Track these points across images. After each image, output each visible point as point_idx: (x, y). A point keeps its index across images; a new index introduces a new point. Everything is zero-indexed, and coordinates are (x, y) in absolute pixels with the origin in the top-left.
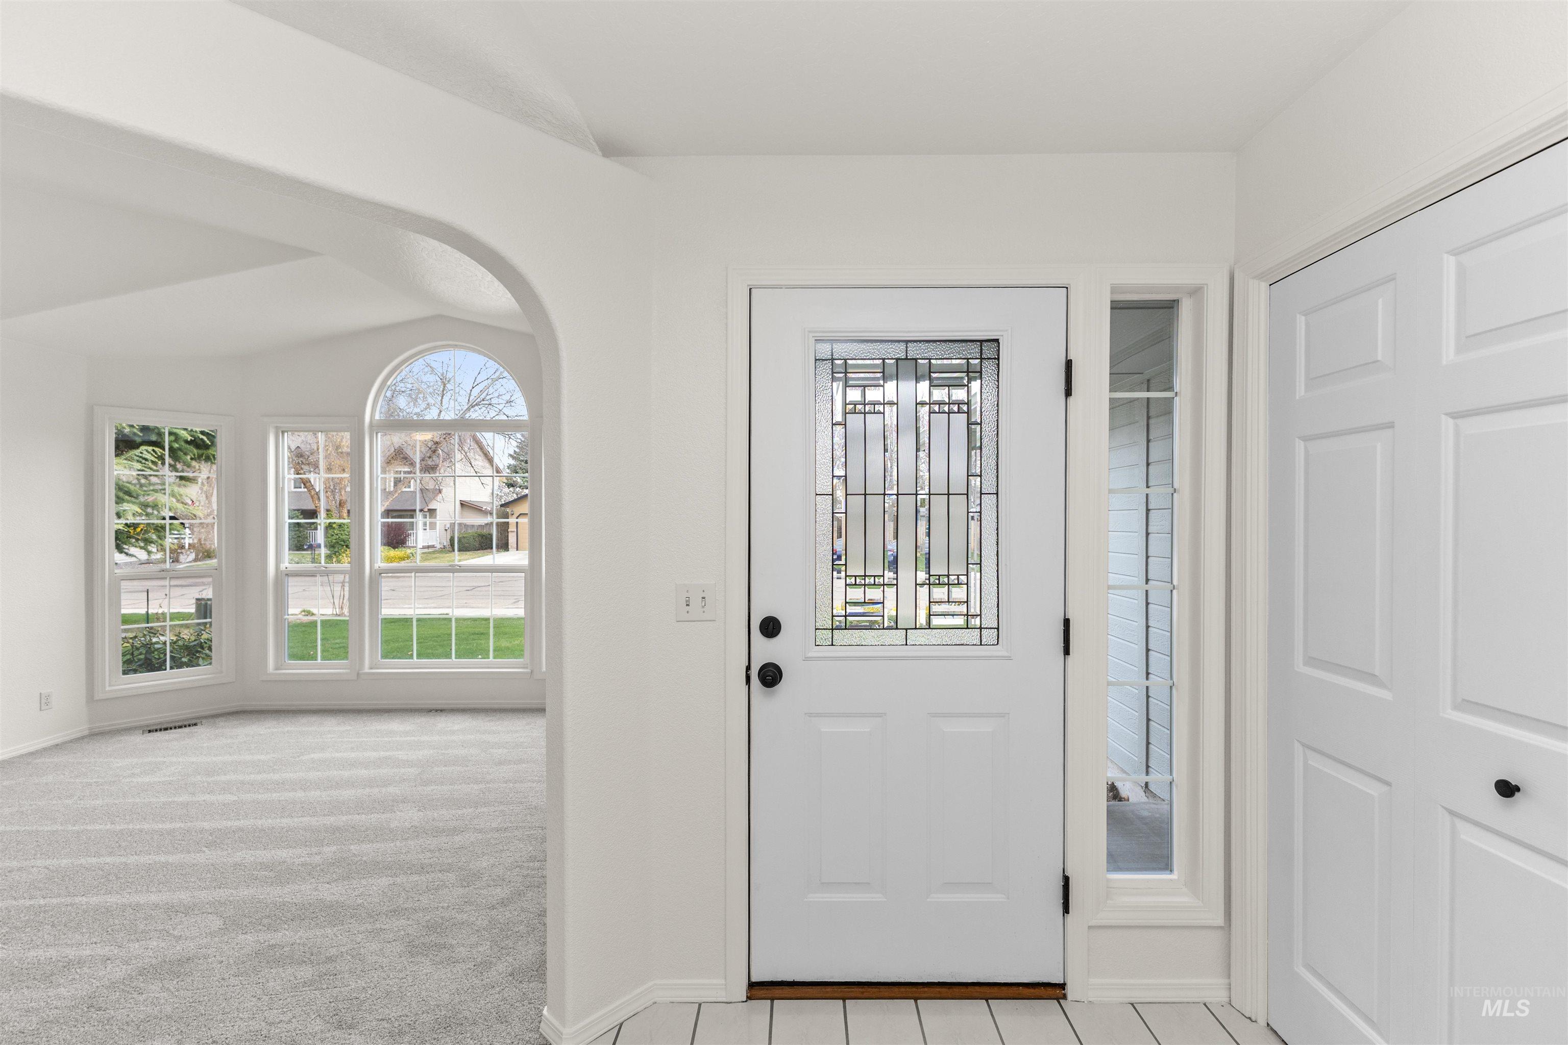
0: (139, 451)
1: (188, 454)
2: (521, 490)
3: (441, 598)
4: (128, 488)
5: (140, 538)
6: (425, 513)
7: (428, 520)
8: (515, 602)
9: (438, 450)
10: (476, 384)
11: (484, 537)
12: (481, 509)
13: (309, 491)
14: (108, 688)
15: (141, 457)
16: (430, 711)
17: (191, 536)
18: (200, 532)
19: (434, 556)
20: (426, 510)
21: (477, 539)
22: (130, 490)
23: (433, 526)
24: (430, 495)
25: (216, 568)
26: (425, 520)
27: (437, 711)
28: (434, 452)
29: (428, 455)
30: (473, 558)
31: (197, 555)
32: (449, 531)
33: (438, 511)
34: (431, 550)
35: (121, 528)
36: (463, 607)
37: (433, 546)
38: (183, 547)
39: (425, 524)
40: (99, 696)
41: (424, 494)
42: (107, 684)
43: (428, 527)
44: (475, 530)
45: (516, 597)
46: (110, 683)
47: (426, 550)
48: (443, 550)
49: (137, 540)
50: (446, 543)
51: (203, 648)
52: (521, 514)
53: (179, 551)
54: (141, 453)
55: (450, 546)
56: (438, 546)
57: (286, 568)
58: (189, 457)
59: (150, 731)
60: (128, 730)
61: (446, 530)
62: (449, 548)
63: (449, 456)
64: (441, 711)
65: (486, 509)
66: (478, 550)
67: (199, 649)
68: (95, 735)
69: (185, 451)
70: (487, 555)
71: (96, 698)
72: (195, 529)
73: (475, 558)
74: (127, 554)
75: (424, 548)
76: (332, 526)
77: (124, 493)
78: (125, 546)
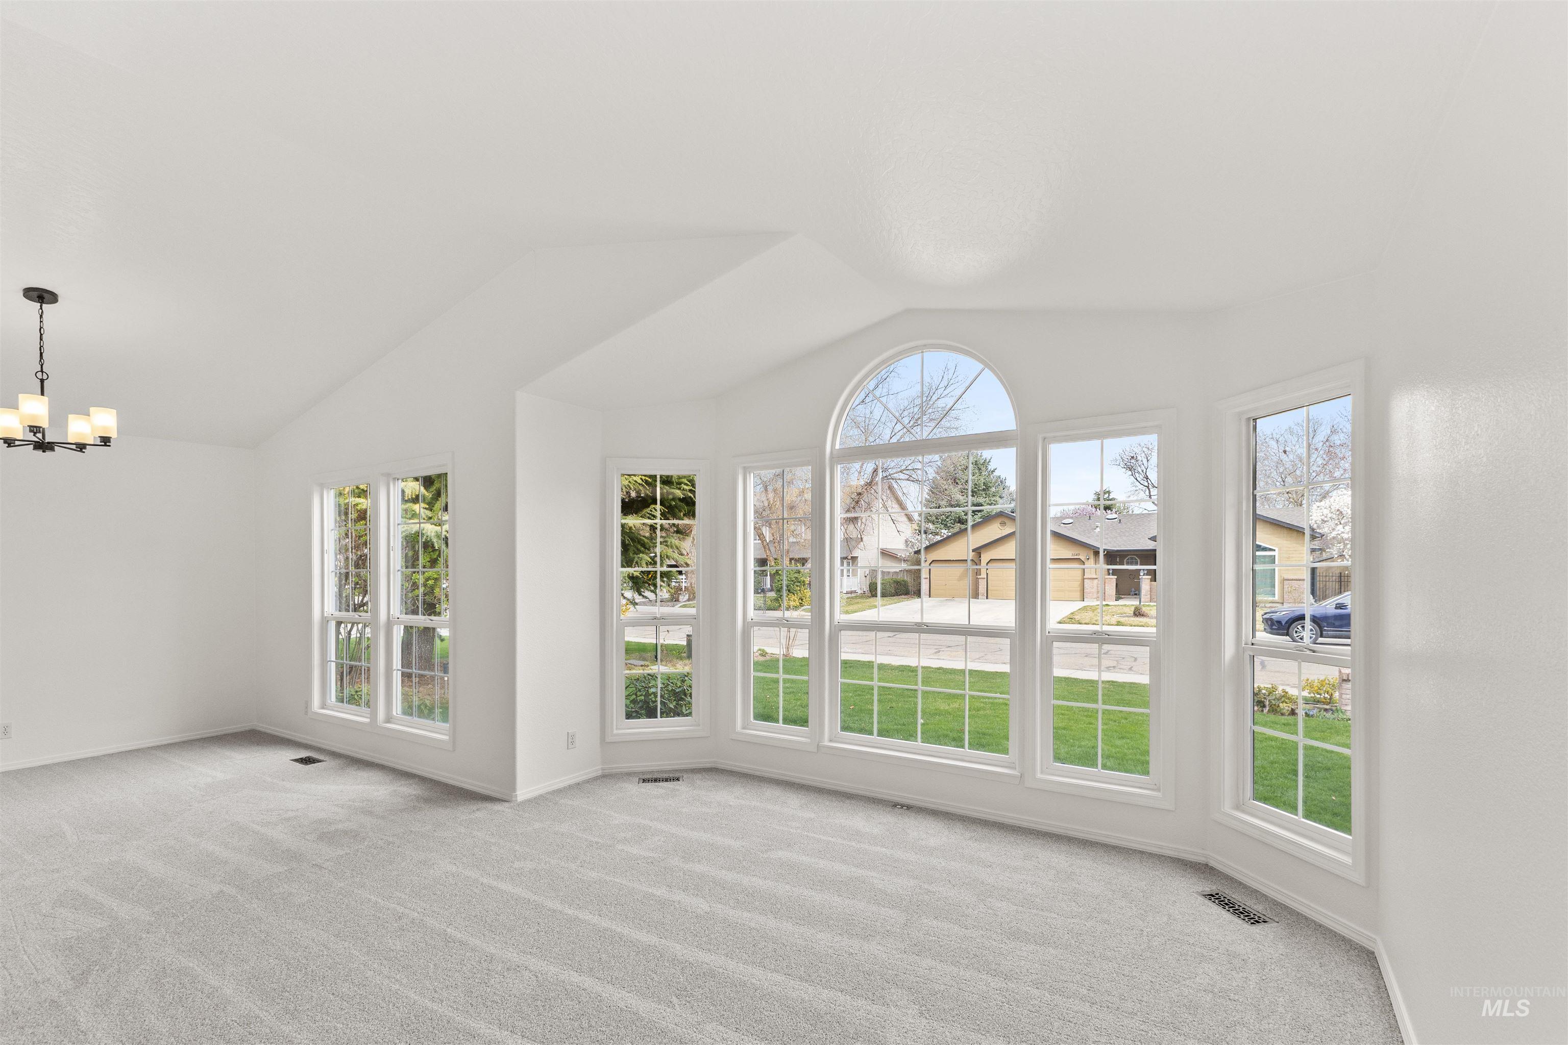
0: (649, 509)
1: (682, 511)
2: (933, 537)
3: (866, 643)
4: (644, 541)
5: (650, 583)
6: (849, 561)
7: (851, 568)
8: (936, 653)
9: (861, 501)
10: (893, 434)
11: (899, 584)
12: (896, 556)
13: (762, 542)
14: (615, 732)
15: (650, 514)
16: (895, 805)
17: (686, 580)
18: (691, 578)
19: (856, 601)
20: (849, 558)
21: (892, 586)
22: (645, 542)
23: (855, 574)
24: (854, 543)
25: (694, 617)
26: (849, 568)
27: (902, 806)
28: (857, 502)
29: (852, 506)
30: (890, 604)
31: (689, 596)
32: (868, 577)
33: (859, 558)
34: (853, 595)
35: (638, 575)
36: (887, 654)
37: (855, 592)
38: (681, 589)
39: (848, 571)
40: (609, 739)
41: (849, 543)
42: (615, 727)
43: (851, 574)
44: (890, 576)
45: (936, 647)
46: (616, 726)
47: (849, 595)
48: (863, 596)
49: (649, 584)
50: (866, 588)
51: (685, 695)
52: (933, 561)
53: (679, 592)
54: (651, 511)
55: (869, 592)
56: (859, 592)
57: (752, 619)
58: (682, 514)
59: (644, 781)
60: (628, 775)
61: (866, 576)
62: (868, 593)
63: (869, 507)
64: (909, 807)
65: (901, 556)
66: (893, 596)
67: (683, 697)
68: (607, 777)
69: (679, 508)
70: (903, 601)
71: (607, 740)
72: (689, 575)
73: (892, 604)
74: (643, 596)
75: (847, 593)
76: (778, 573)
77: (641, 545)
78: (642, 590)
